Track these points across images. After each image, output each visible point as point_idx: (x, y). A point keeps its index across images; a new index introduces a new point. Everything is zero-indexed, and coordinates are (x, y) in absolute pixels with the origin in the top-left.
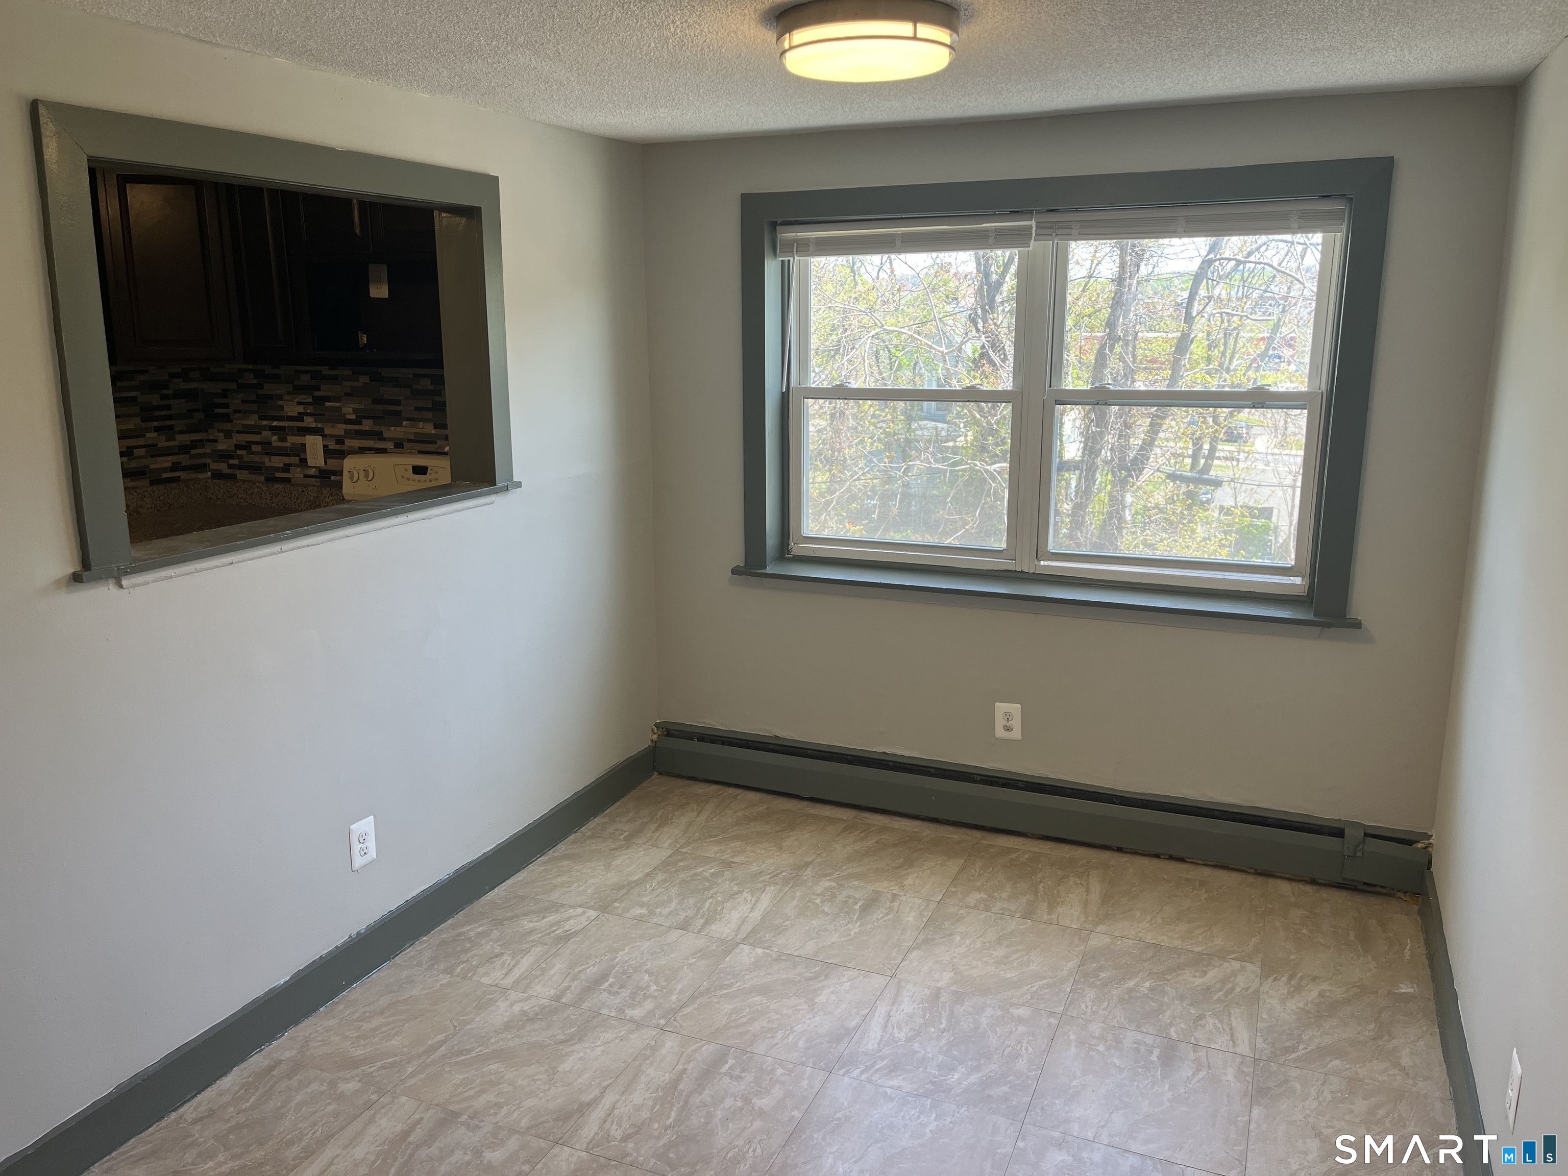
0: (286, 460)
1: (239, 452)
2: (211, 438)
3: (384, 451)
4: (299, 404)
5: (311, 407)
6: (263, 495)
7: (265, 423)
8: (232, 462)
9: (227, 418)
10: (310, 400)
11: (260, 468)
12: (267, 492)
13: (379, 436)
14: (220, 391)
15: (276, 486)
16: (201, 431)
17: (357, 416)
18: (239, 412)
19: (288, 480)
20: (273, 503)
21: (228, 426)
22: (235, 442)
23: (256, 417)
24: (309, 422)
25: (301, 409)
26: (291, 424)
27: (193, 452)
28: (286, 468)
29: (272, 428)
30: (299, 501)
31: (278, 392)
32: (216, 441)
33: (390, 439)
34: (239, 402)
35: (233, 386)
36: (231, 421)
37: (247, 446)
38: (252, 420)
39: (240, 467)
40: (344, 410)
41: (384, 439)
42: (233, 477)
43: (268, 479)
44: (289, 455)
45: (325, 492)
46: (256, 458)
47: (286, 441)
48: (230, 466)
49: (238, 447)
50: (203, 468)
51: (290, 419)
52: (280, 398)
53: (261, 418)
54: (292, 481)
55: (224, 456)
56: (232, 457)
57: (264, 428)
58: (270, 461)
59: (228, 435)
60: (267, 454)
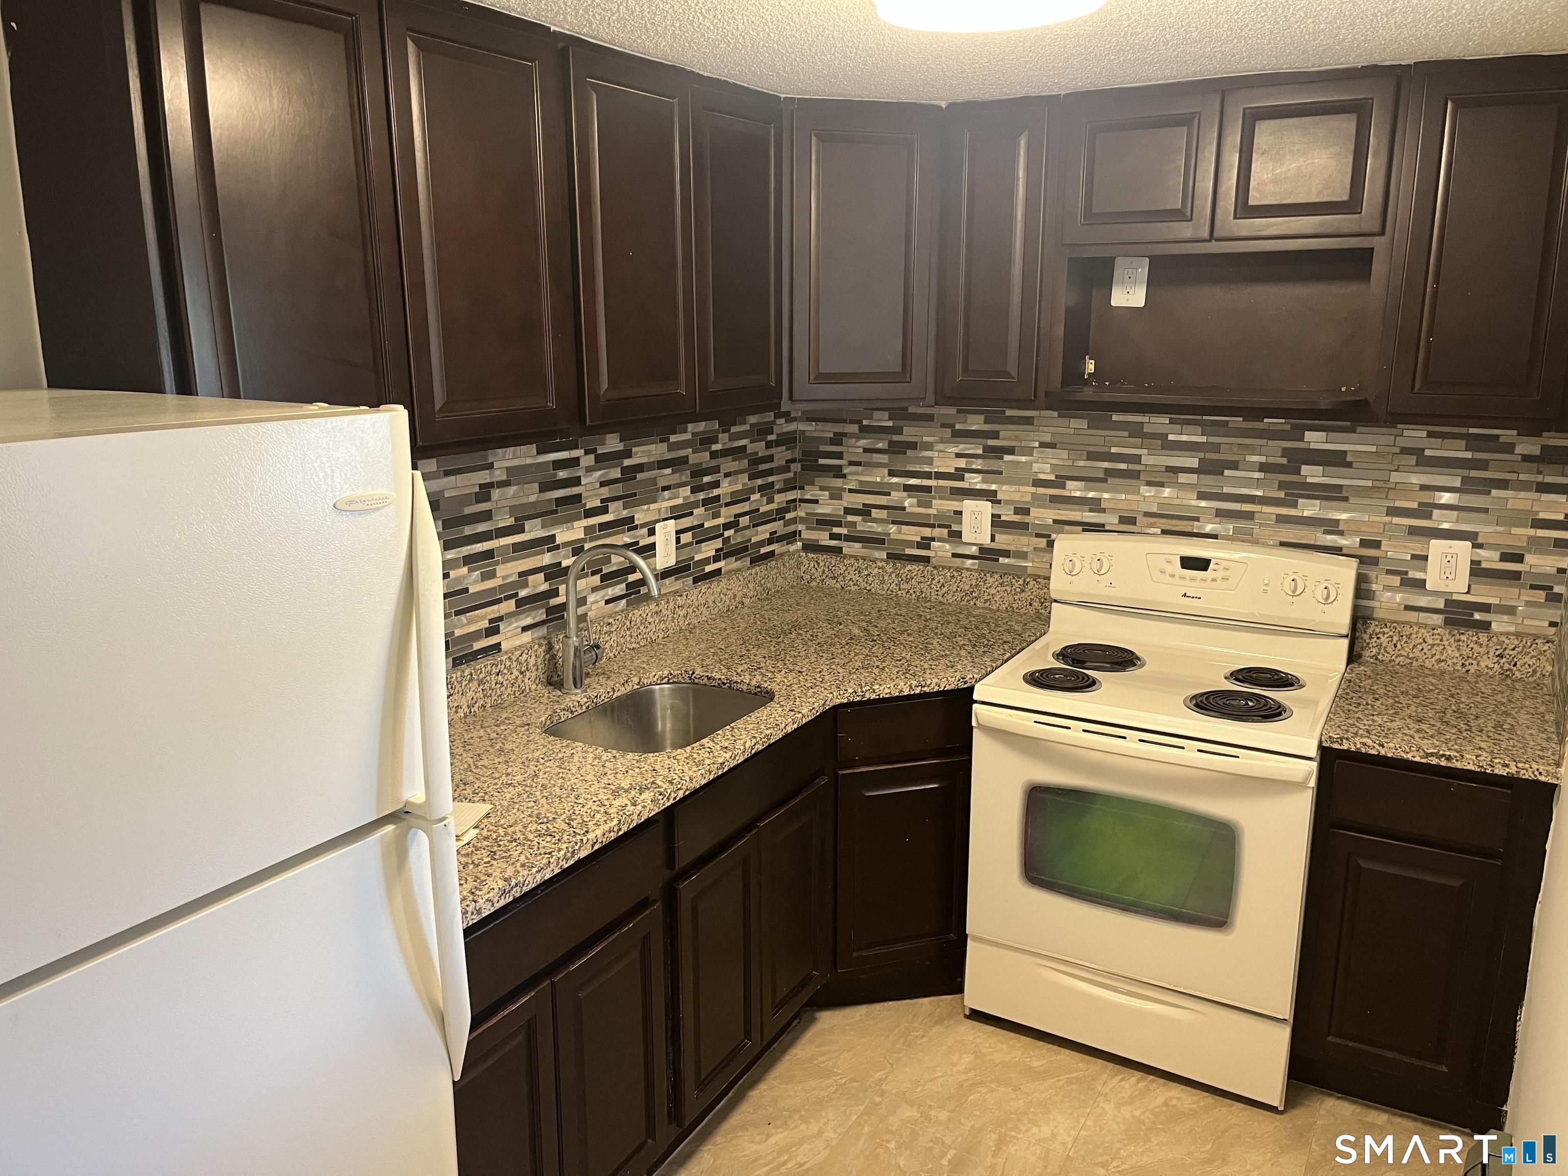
0: (927, 532)
1: (850, 518)
2: (808, 497)
3: (1098, 528)
4: (958, 455)
5: (980, 461)
6: (886, 578)
7: (895, 480)
8: (836, 530)
9: (838, 473)
10: (980, 451)
11: (882, 542)
12: (893, 575)
13: (1095, 505)
14: (832, 435)
15: (909, 567)
16: (794, 488)
17: (1057, 476)
18: (858, 464)
19: (926, 560)
20: (900, 590)
21: (838, 483)
22: (846, 505)
23: (885, 471)
24: (974, 481)
25: (962, 463)
26: (942, 483)
27: (788, 516)
28: (925, 543)
29: (907, 488)
30: (944, 590)
31: (925, 439)
32: (816, 502)
33: (1113, 510)
34: (861, 450)
35: (854, 428)
36: (844, 476)
37: (865, 512)
38: (878, 476)
39: (848, 538)
40: (1036, 467)
41: (1103, 511)
42: (838, 550)
43: (891, 557)
44: (932, 526)
45: (992, 580)
46: (877, 528)
47: (931, 507)
48: (833, 537)
49: (848, 511)
50: (791, 537)
51: (940, 476)
52: (929, 447)
53: (892, 474)
54: (932, 560)
55: (824, 522)
56: (839, 524)
57: (895, 487)
58: (900, 532)
59: (836, 495)
60: (894, 522)
